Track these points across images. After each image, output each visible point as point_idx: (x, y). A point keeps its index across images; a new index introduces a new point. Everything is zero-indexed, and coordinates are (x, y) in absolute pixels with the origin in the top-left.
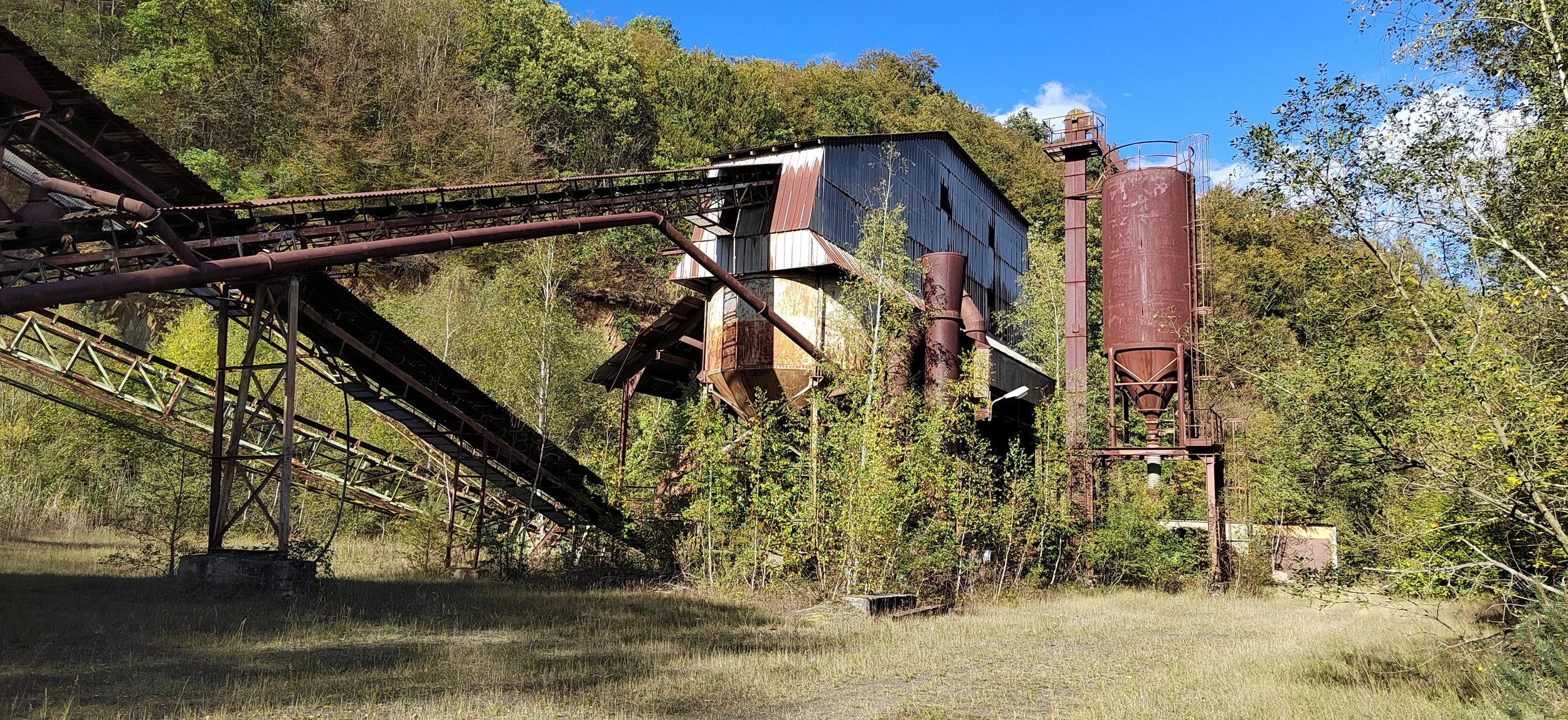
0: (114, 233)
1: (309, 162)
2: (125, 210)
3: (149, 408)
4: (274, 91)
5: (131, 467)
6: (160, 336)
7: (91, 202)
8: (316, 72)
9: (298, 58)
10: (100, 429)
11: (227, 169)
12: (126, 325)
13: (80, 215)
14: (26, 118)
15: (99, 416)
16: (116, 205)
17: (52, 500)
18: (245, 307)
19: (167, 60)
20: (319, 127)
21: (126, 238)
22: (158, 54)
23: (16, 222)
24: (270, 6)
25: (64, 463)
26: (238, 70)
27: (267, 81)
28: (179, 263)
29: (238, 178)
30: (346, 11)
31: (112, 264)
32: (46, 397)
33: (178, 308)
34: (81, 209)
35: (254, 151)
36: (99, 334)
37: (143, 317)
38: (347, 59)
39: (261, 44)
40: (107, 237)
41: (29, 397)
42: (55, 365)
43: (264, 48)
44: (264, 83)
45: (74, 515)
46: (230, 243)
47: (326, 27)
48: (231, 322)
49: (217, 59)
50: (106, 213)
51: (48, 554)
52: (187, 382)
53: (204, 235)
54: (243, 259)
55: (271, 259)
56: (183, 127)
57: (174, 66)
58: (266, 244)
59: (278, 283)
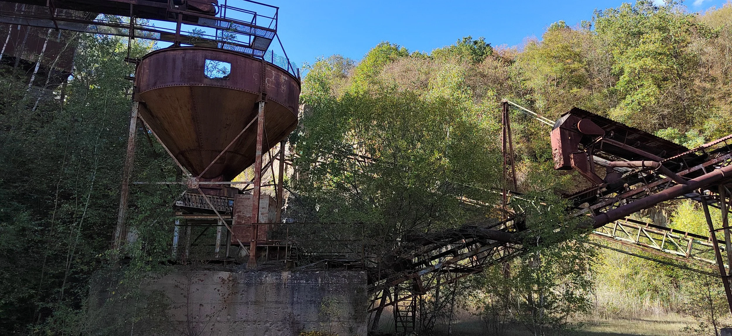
0: (644, 178)
1: (721, 117)
2: (645, 167)
3: (678, 255)
4: (691, 90)
5: (676, 284)
6: (671, 220)
7: (631, 167)
8: (710, 72)
9: (699, 70)
10: (656, 267)
11: (679, 134)
12: (654, 217)
13: (628, 174)
14: (598, 141)
15: (654, 260)
16: (642, 165)
17: (646, 301)
18: (715, 198)
19: (638, 96)
20: (720, 99)
21: (650, 179)
22: (634, 95)
23: (605, 183)
24: (677, 52)
25: (646, 283)
26: (670, 87)
27: (686, 86)
28: (676, 184)
29: (685, 137)
30: (717, 37)
31: (647, 191)
32: (631, 254)
33: (675, 204)
34: (627, 171)
35: (689, 122)
36: (646, 223)
37: (660, 212)
38: (725, 59)
39: (678, 71)
40: (642, 180)
41: (623, 256)
42: (632, 240)
43: (680, 73)
44: (685, 88)
45: (657, 306)
46: (698, 169)
47: (709, 49)
48: (709, 207)
49: (659, 87)
50: (638, 170)
51: (653, 326)
52: (693, 239)
53: (684, 168)
54: (707, 175)
55: (723, 171)
56: (653, 122)
57: (641, 98)
58: (717, 164)
59: (729, 182)
